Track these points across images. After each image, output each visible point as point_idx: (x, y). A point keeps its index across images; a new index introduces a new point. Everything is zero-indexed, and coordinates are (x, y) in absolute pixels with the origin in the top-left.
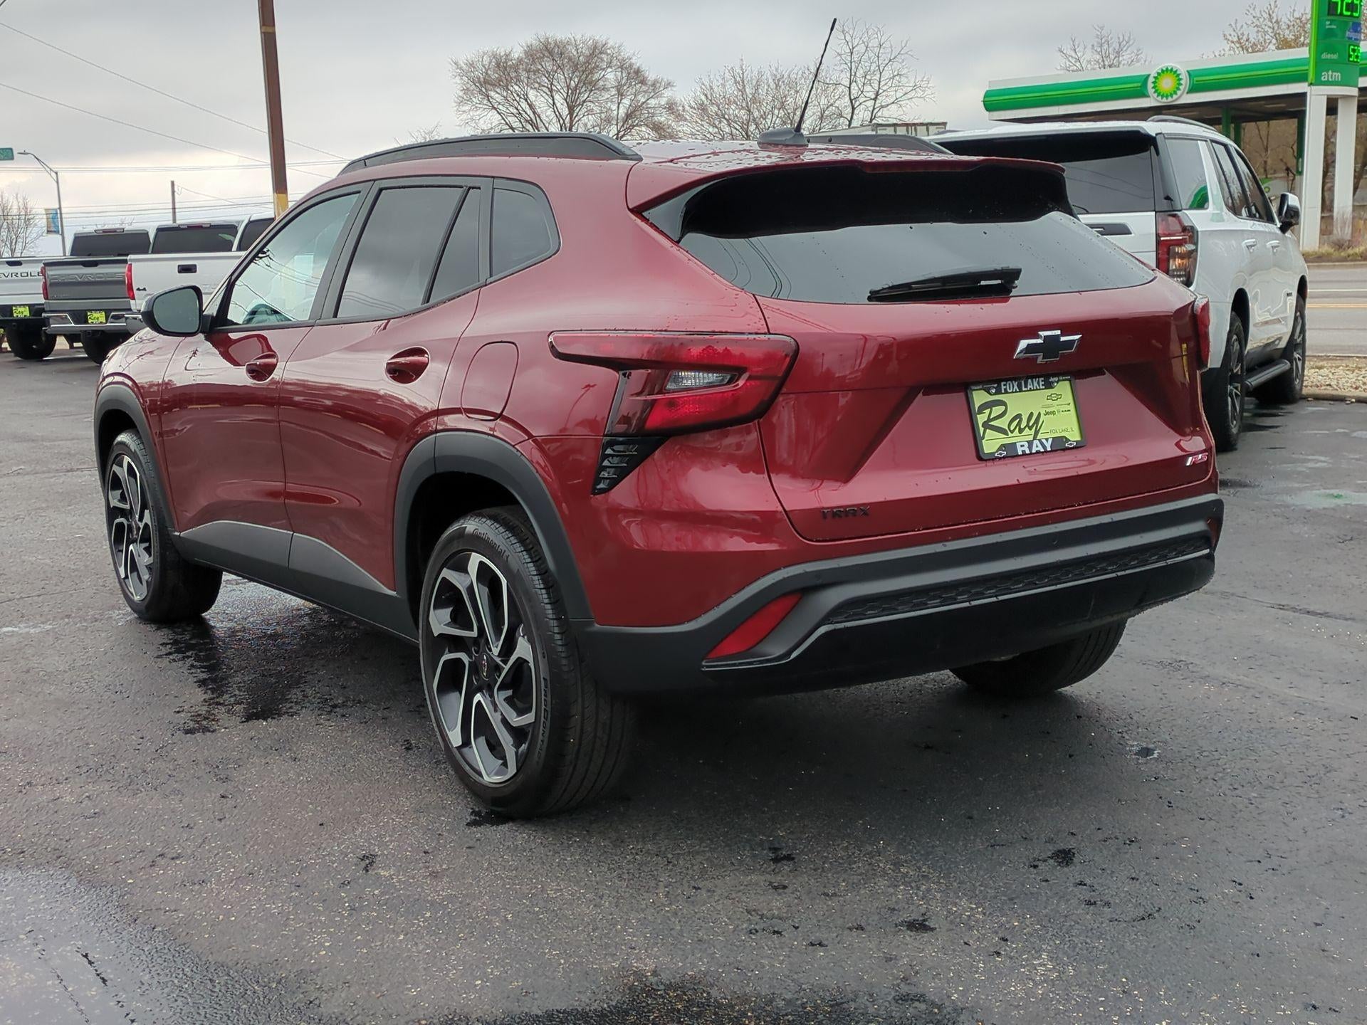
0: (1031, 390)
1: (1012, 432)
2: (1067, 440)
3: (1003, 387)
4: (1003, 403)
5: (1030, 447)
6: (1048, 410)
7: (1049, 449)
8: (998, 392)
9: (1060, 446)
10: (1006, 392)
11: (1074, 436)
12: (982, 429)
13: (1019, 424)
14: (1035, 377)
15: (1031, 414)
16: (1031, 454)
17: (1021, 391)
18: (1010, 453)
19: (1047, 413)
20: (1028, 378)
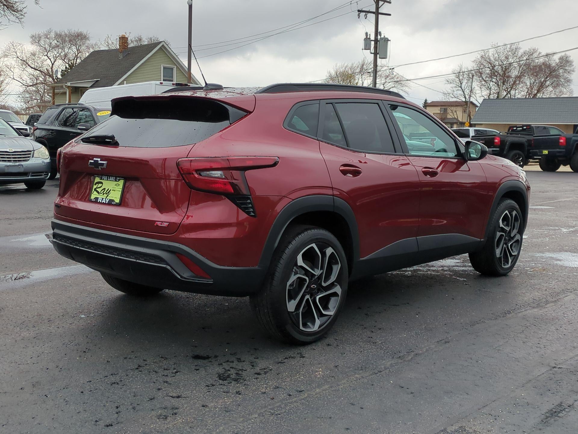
0: (110, 180)
1: (101, 194)
2: (114, 201)
3: (103, 178)
4: (102, 183)
5: (102, 200)
6: (114, 189)
7: (107, 203)
8: (101, 179)
9: (111, 203)
10: (103, 180)
11: (117, 201)
12: (93, 190)
13: (104, 192)
14: (113, 176)
15: (108, 189)
16: (101, 203)
17: (107, 180)
18: (96, 201)
19: (113, 190)
20: (111, 176)
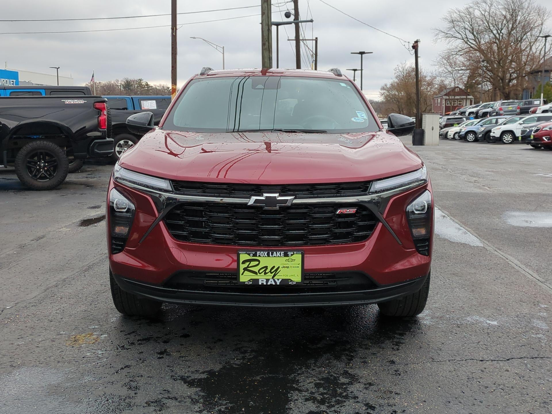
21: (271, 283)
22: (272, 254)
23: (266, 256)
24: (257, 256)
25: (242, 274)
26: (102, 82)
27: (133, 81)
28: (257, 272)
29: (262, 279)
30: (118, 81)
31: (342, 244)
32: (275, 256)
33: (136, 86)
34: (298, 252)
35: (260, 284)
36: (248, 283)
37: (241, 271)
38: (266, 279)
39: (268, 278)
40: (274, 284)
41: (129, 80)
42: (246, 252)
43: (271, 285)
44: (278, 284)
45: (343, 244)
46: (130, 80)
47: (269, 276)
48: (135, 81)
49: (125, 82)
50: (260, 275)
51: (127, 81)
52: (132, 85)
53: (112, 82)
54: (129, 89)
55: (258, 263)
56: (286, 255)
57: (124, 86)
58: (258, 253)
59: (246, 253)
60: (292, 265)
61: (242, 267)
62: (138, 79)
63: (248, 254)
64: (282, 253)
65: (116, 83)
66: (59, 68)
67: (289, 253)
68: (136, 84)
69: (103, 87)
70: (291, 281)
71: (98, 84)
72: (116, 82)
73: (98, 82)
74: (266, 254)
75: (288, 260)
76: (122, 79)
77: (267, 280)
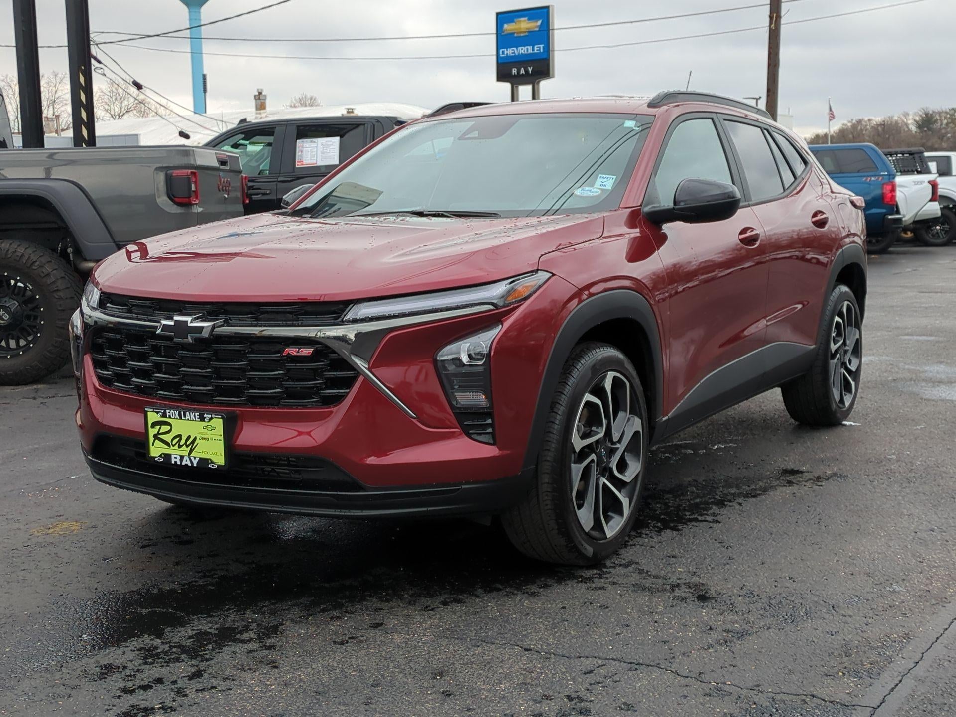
21: (186, 463)
22: (185, 416)
23: (177, 419)
24: (166, 417)
25: (153, 445)
26: (873, 118)
27: (940, 113)
28: (170, 442)
29: (176, 454)
30: (906, 114)
31: (297, 409)
32: (188, 419)
33: (945, 122)
34: (217, 415)
35: (173, 462)
36: (159, 459)
37: (151, 439)
38: (180, 456)
39: (182, 453)
40: (190, 464)
41: (931, 112)
42: (154, 409)
43: (186, 465)
44: (195, 465)
45: (299, 407)
46: (933, 112)
47: (185, 451)
48: (942, 112)
49: (920, 116)
50: (173, 448)
51: (926, 114)
52: (937, 120)
53: (896, 118)
54: (929, 129)
55: (169, 428)
56: (202, 419)
57: (920, 123)
58: (168, 411)
59: (153, 411)
60: (212, 436)
61: (152, 432)
62: (950, 107)
63: (156, 412)
64: (197, 414)
65: (902, 119)
66: (760, 97)
67: (207, 416)
68: (945, 118)
69: (875, 128)
70: (212, 462)
71: (865, 122)
72: (902, 117)
73: (866, 119)
74: (177, 416)
75: (205, 427)
76: (916, 110)
77: (182, 457)
